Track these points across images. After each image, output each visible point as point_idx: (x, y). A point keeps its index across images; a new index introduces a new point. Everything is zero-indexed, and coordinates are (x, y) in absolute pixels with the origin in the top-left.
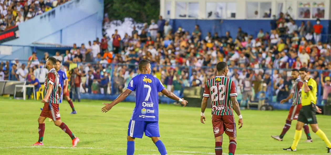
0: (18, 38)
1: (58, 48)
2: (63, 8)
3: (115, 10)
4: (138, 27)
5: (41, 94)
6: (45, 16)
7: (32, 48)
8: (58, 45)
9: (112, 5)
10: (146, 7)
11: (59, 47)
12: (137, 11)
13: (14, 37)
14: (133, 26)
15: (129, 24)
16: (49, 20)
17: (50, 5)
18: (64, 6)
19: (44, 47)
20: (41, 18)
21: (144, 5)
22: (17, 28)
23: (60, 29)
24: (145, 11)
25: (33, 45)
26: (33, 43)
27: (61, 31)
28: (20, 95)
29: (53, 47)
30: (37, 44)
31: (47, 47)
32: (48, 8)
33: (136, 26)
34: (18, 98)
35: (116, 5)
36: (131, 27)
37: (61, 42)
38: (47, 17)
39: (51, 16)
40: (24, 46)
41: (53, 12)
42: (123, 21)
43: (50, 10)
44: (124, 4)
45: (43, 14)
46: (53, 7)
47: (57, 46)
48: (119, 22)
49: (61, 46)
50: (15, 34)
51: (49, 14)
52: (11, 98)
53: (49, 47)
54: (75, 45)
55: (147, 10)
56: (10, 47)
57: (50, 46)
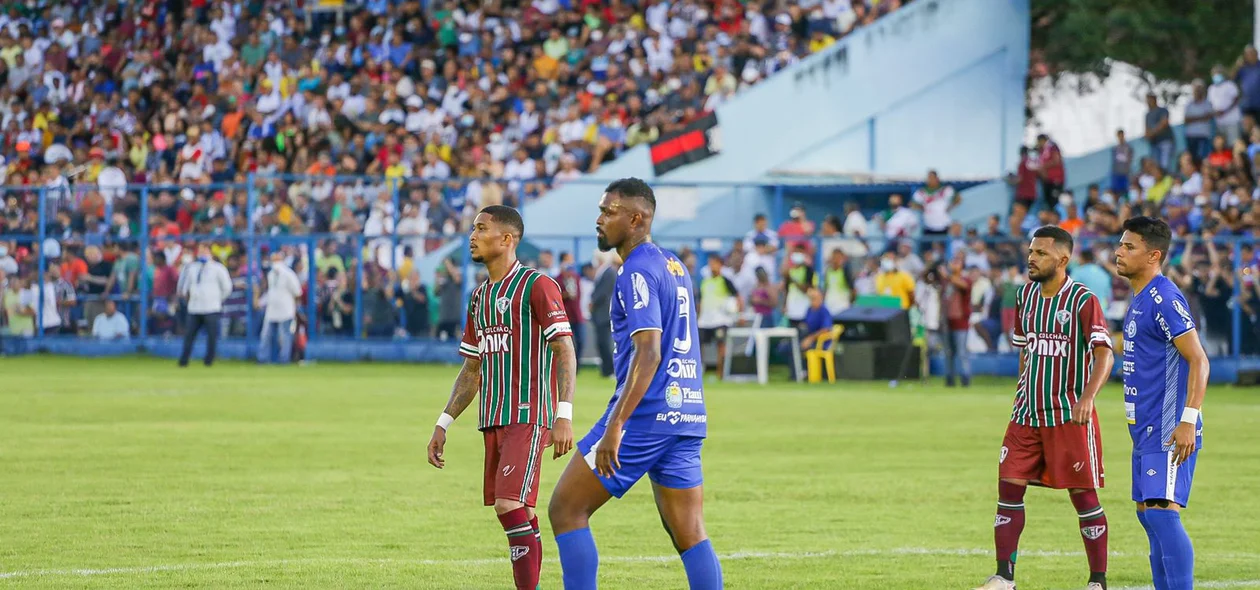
0: (715, 153)
1: (862, 186)
2: (877, 39)
3: (1074, 36)
4: (1165, 94)
5: (823, 362)
6: (811, 71)
7: (770, 190)
8: (863, 176)
9: (1061, 18)
10: (1194, 19)
11: (865, 182)
12: (1162, 35)
13: (705, 152)
14: (1143, 91)
15: (1128, 83)
16: (827, 84)
17: (827, 27)
18: (882, 31)
19: (811, 187)
20: (799, 77)
21: (1187, 10)
22: (712, 120)
23: (867, 115)
24: (1190, 31)
25: (769, 181)
26: (770, 174)
27: (872, 122)
28: (744, 365)
29: (846, 186)
30: (785, 174)
31: (821, 187)
32: (820, 41)
33: (1157, 90)
34: (739, 379)
35: (1079, 17)
36: (1136, 96)
37: (872, 162)
38: (819, 74)
39: (834, 70)
40: (738, 186)
41: (842, 55)
42: (1103, 74)
43: (830, 45)
44: (1104, 10)
45: (806, 64)
46: (837, 35)
47: (858, 181)
48: (1092, 79)
49: (871, 179)
50: (707, 140)
51: (827, 63)
52: (712, 378)
53: (829, 187)
54: (933, 174)
55: (1201, 30)
56: (690, 192)
57: (831, 181)
